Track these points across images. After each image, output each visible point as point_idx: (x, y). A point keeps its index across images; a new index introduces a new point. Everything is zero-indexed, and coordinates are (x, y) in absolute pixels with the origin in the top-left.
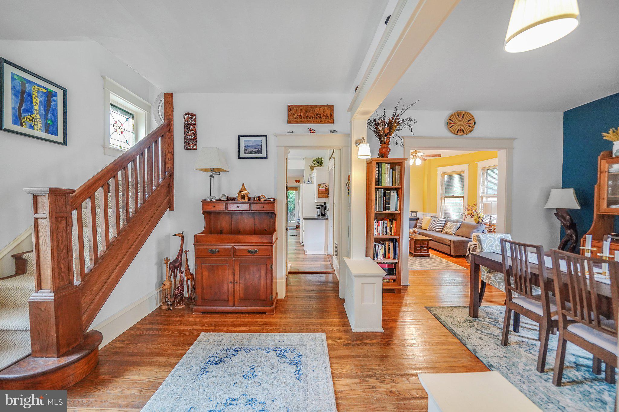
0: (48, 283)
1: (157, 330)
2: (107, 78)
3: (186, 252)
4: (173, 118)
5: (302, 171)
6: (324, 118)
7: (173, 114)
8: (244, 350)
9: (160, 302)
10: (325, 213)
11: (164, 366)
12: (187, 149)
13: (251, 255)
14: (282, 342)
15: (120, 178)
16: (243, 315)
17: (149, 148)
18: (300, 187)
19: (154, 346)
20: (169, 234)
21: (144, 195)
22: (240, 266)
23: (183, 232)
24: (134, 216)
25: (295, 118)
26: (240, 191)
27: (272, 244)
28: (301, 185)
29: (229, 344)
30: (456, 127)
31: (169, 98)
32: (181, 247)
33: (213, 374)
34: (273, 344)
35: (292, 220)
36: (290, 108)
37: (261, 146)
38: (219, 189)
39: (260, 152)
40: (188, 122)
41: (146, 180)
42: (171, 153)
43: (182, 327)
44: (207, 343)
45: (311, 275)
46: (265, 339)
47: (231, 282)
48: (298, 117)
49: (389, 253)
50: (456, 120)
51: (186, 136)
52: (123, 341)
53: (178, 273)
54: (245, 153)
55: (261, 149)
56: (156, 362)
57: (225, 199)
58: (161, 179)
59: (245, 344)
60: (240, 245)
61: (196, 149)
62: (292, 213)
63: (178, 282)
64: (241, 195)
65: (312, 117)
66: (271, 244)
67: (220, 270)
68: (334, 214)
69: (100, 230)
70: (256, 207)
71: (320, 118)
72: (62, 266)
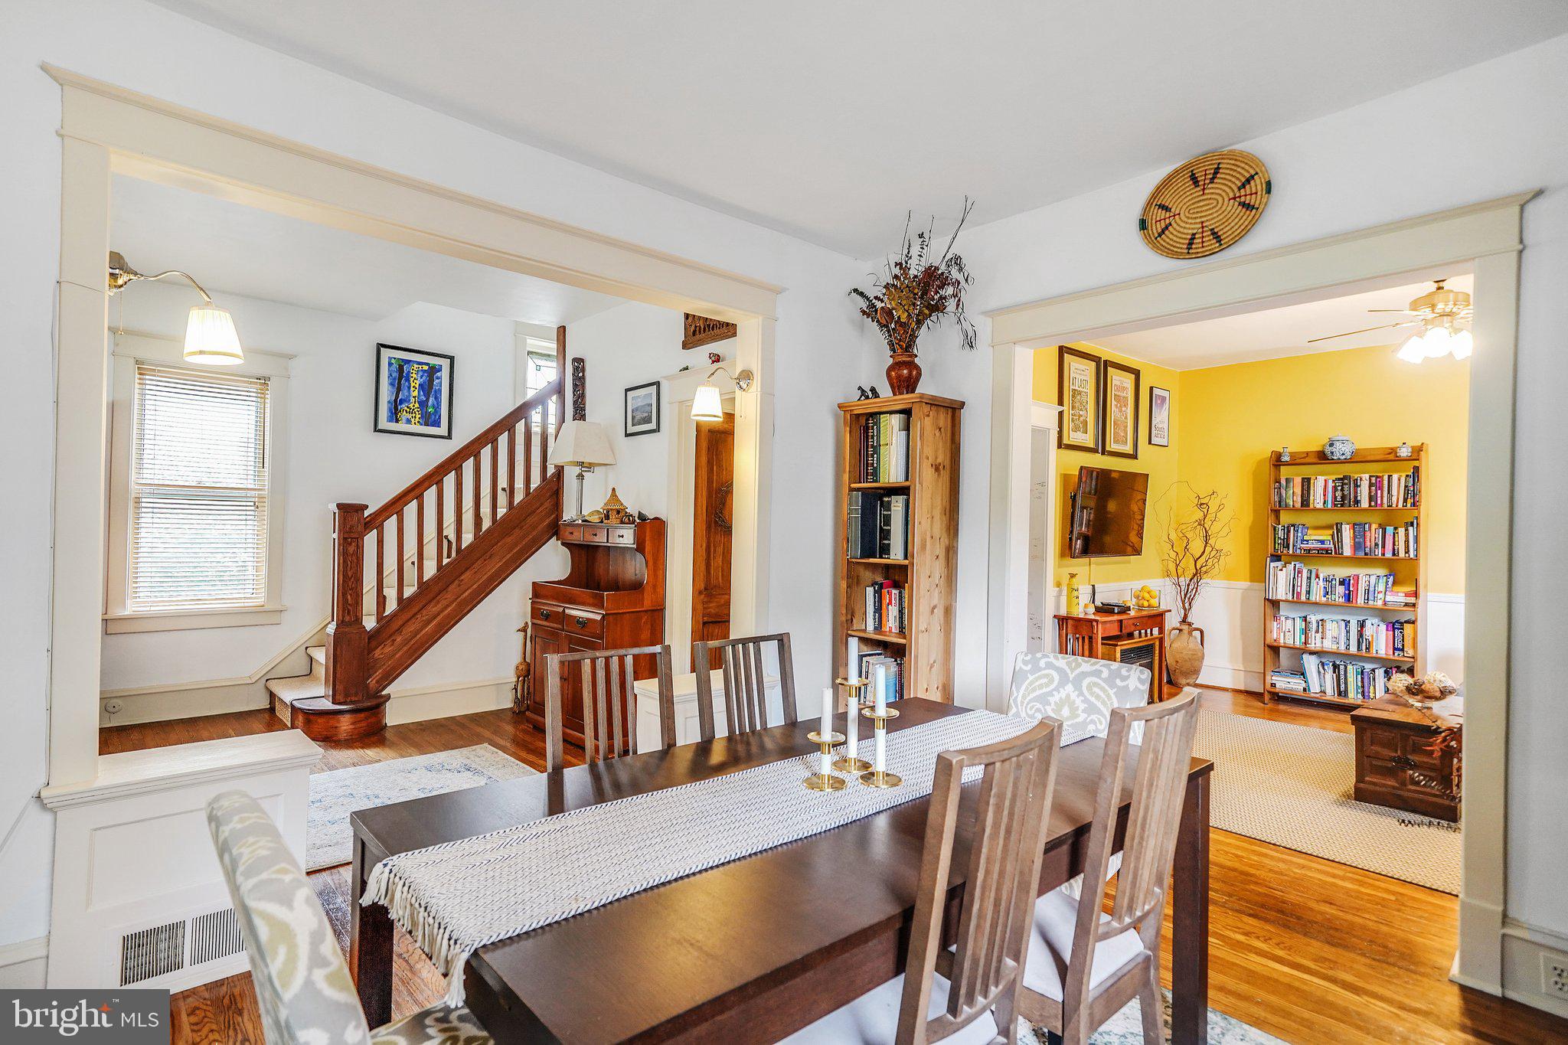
4: (565, 371)
7: (564, 364)
13: (580, 629)
22: (569, 648)
26: (607, 503)
30: (1184, 227)
31: (560, 336)
37: (651, 405)
39: (647, 420)
40: (575, 375)
48: (697, 329)
50: (1182, 200)
51: (574, 401)
54: (633, 425)
55: (650, 411)
60: (570, 608)
66: (602, 612)
72: (349, 597)
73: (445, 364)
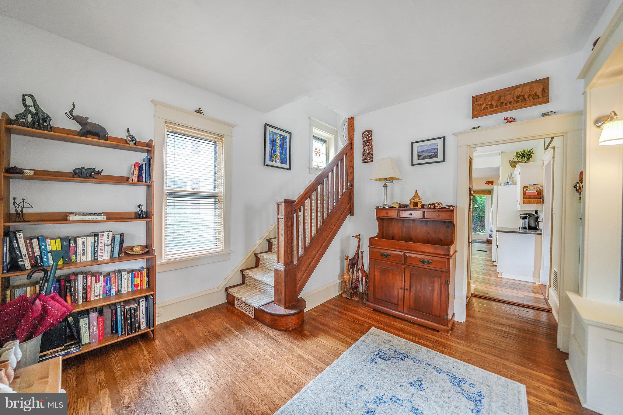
0: (282, 260)
1: (339, 312)
2: (312, 118)
3: (362, 252)
4: (354, 138)
5: (498, 169)
6: (531, 98)
7: (354, 135)
8: (412, 359)
9: (341, 290)
10: (536, 226)
11: (343, 342)
12: (365, 162)
13: (423, 265)
14: (458, 370)
15: (319, 191)
16: (413, 325)
17: (337, 165)
18: (493, 190)
19: (336, 324)
20: (349, 236)
21: (333, 203)
22: (411, 274)
23: (360, 235)
24: (327, 218)
25: (482, 109)
26: (413, 198)
27: (449, 257)
28: (495, 188)
29: (397, 347)
31: (351, 122)
32: (358, 247)
33: (381, 367)
34: (445, 366)
35: (480, 232)
36: (475, 99)
37: (437, 149)
38: (392, 197)
39: (436, 156)
40: (366, 138)
41: (335, 191)
42: (352, 167)
43: (357, 316)
44: (377, 338)
45: (507, 306)
46: (435, 358)
47: (401, 288)
48: (488, 107)
51: (364, 151)
52: (317, 312)
53: (355, 269)
54: (419, 159)
55: (437, 152)
56: (337, 337)
57: (397, 206)
58: (344, 190)
59: (413, 353)
60: (411, 253)
61: (372, 161)
62: (481, 222)
63: (354, 277)
64: (414, 203)
65: (510, 103)
66: (447, 257)
67: (391, 274)
68: (552, 228)
69: (307, 228)
70: (429, 215)
71: (525, 99)
72: (289, 249)
73: (287, 135)
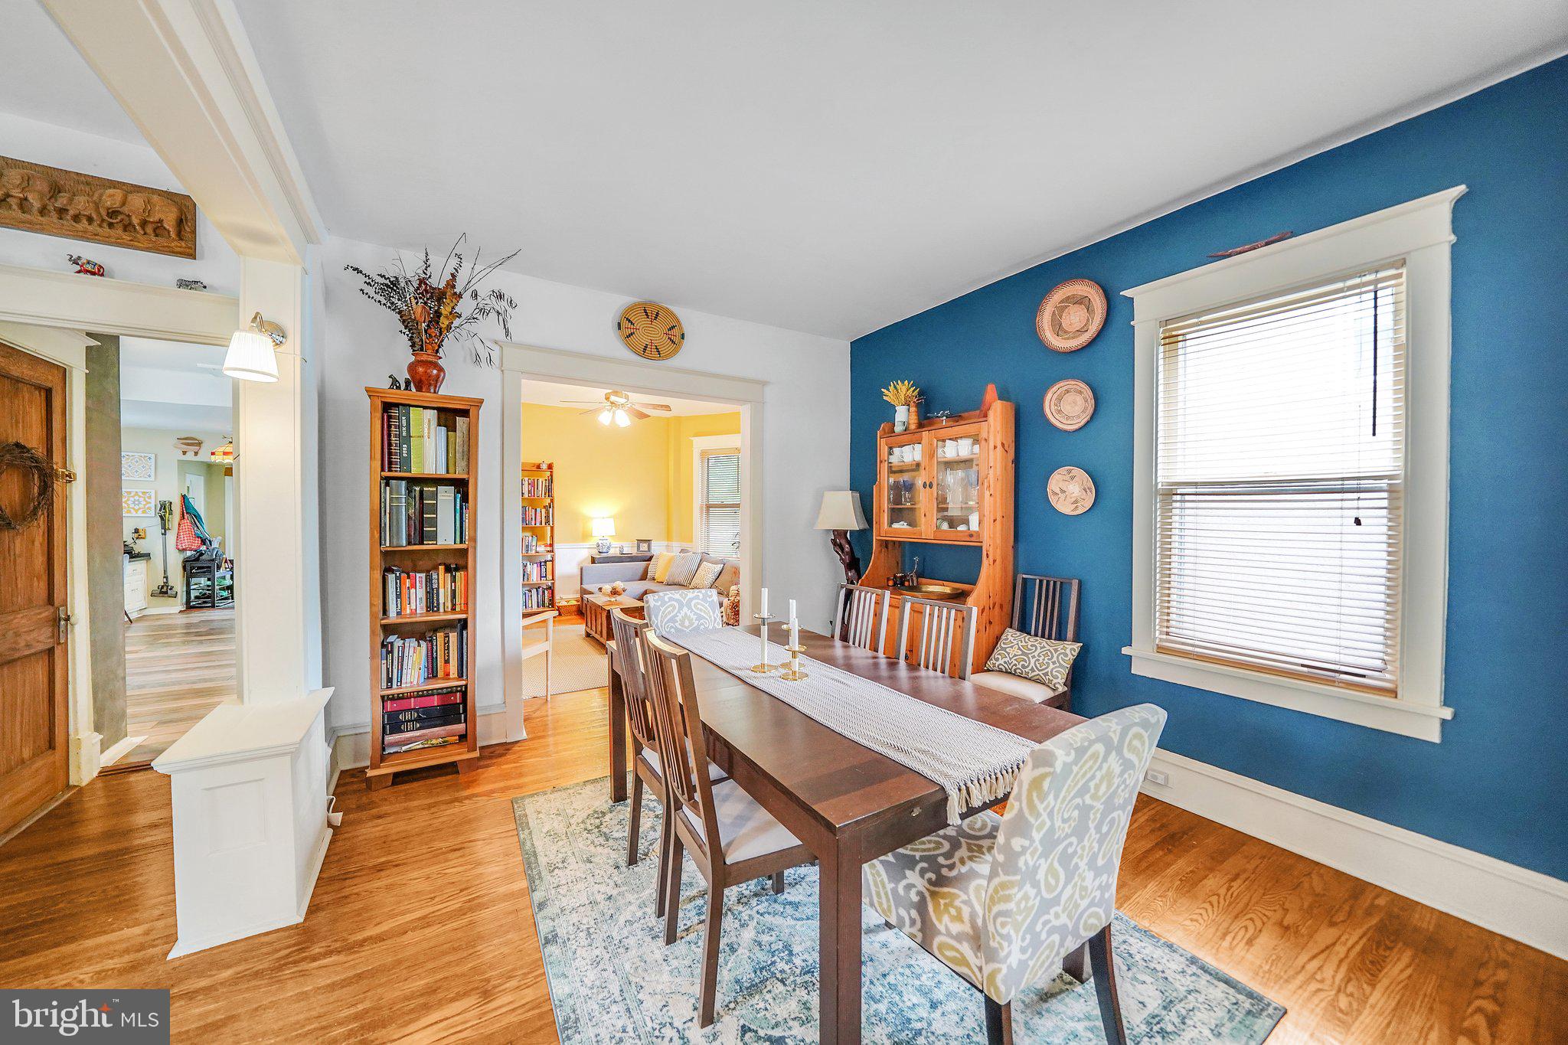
6: (146, 230)
30: (642, 338)
49: (447, 662)
50: (641, 321)
71: (129, 227)
